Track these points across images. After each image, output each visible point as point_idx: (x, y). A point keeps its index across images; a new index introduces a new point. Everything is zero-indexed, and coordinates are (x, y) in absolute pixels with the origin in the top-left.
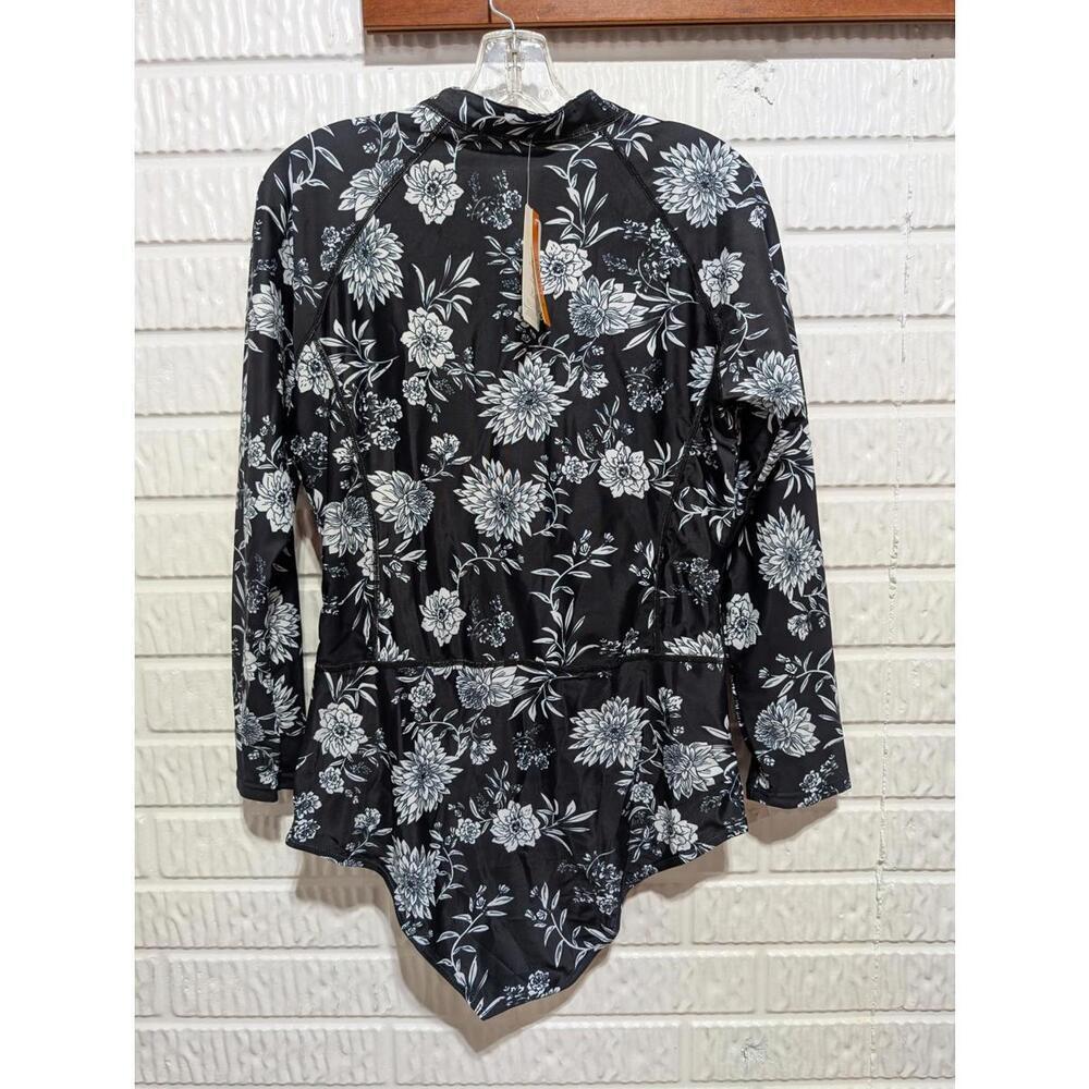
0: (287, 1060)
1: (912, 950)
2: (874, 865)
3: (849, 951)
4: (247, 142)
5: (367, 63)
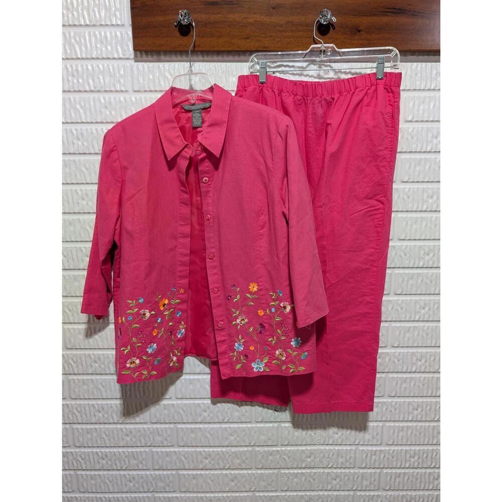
0: (112, 414)
4: (95, 88)
5: (136, 61)
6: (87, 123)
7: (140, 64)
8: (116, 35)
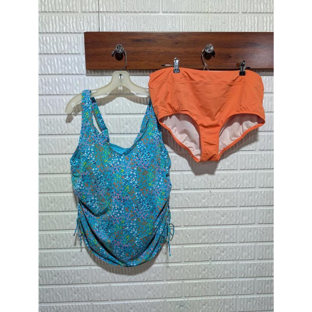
1: (219, 280)
2: (209, 260)
3: (204, 281)
6: (54, 115)
7: (90, 78)
8: (74, 60)
